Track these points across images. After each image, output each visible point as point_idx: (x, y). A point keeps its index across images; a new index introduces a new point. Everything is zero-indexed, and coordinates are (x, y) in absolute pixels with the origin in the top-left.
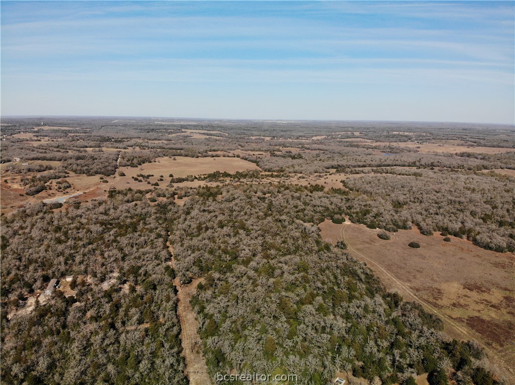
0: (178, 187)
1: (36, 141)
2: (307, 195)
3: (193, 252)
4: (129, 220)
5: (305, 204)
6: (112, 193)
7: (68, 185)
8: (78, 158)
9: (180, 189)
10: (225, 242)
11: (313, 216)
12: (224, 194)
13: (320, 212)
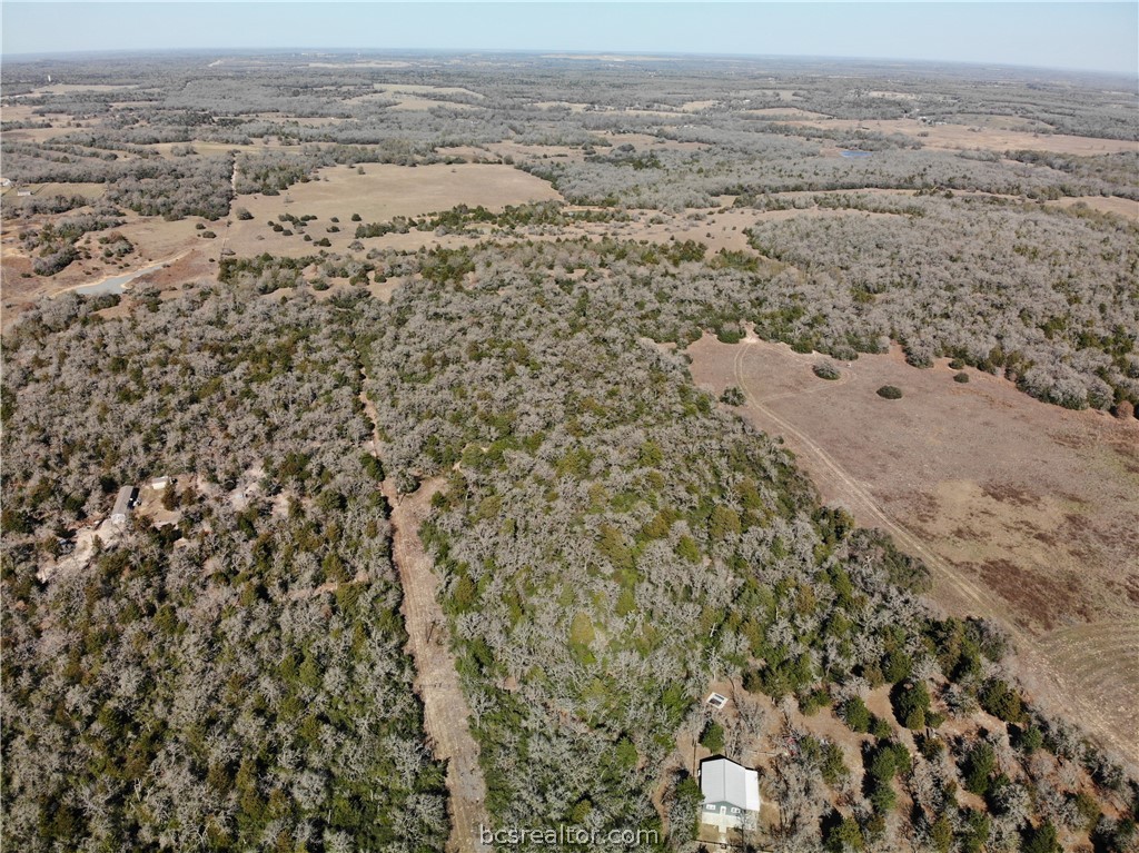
0: (374, 250)
1: (41, 126)
2: (666, 274)
3: (419, 421)
4: (271, 341)
5: (662, 297)
6: (229, 268)
7: (127, 247)
8: (142, 174)
9: (379, 254)
10: (486, 396)
11: (676, 328)
12: (480, 269)
13: (692, 317)
